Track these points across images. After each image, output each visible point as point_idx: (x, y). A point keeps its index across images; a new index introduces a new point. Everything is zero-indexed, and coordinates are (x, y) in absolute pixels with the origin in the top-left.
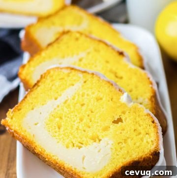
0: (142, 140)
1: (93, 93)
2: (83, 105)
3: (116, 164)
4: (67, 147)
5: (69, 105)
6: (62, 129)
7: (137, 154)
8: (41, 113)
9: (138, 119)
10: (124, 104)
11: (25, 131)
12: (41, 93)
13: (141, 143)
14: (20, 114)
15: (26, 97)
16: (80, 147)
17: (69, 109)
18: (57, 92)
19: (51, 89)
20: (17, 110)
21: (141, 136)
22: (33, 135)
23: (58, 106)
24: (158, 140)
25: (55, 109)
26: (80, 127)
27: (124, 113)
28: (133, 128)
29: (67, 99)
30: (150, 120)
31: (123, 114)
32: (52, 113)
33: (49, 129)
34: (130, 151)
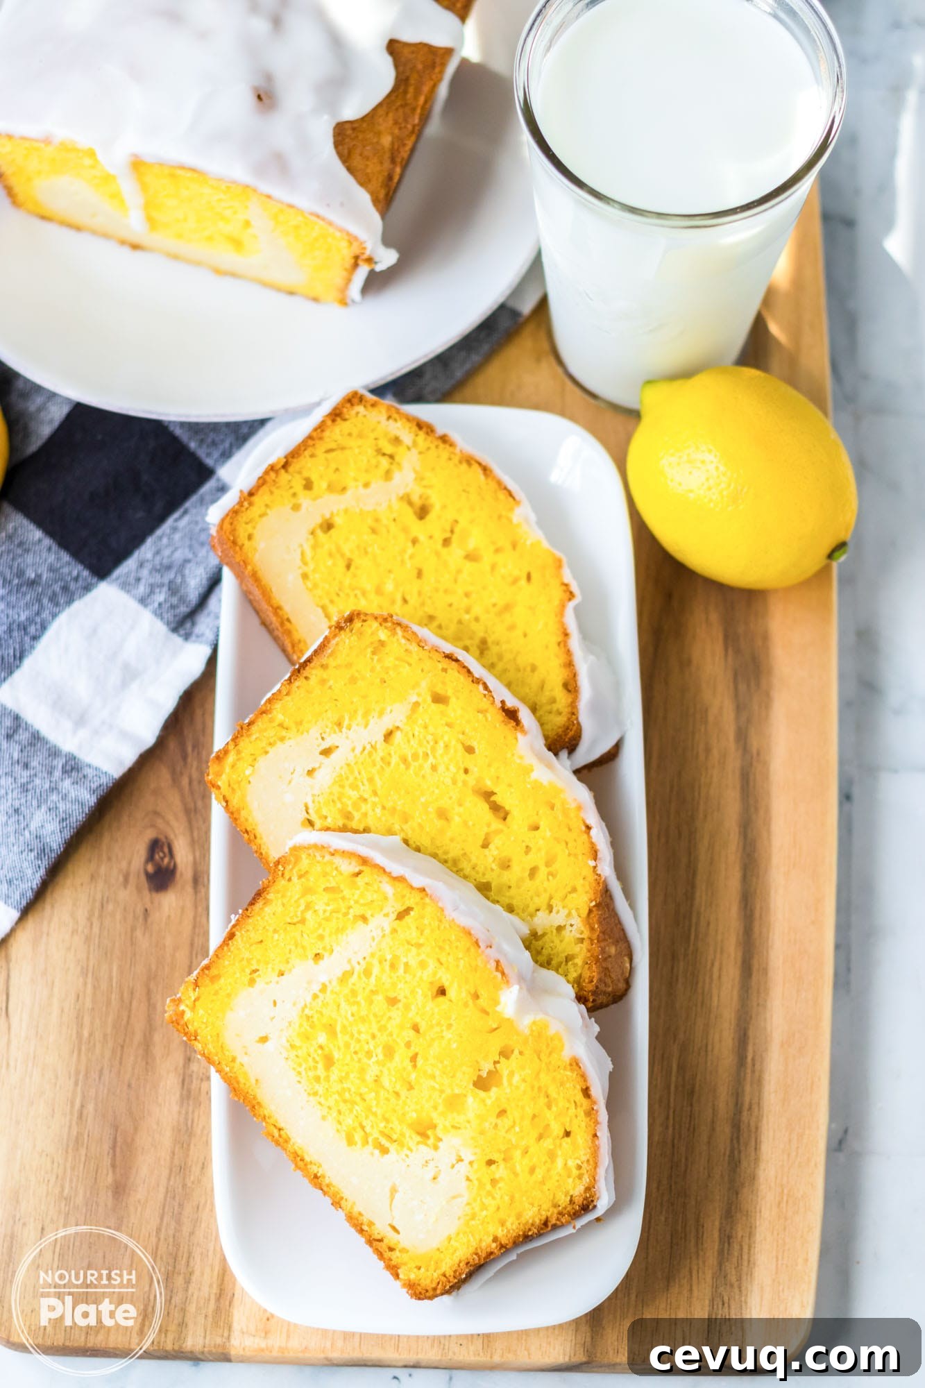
0: (552, 1155)
1: (423, 965)
2: (393, 1001)
3: (478, 1238)
4: (350, 1141)
5: (354, 993)
6: (335, 1073)
7: (536, 1209)
8: (275, 1003)
9: (545, 1079)
10: (509, 1019)
11: (234, 1060)
12: (275, 931)
13: (549, 1170)
14: (216, 993)
15: (231, 936)
16: (385, 1151)
17: (355, 1008)
18: (321, 937)
19: (303, 921)
20: (207, 981)
21: (548, 1143)
22: (257, 1080)
23: (324, 988)
24: (596, 1166)
25: (315, 997)
26: (386, 1081)
27: (505, 1053)
28: (529, 1111)
29: (348, 968)
30: (578, 1087)
31: (503, 1060)
32: (307, 1011)
33: (300, 1065)
34: (517, 1196)
